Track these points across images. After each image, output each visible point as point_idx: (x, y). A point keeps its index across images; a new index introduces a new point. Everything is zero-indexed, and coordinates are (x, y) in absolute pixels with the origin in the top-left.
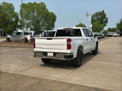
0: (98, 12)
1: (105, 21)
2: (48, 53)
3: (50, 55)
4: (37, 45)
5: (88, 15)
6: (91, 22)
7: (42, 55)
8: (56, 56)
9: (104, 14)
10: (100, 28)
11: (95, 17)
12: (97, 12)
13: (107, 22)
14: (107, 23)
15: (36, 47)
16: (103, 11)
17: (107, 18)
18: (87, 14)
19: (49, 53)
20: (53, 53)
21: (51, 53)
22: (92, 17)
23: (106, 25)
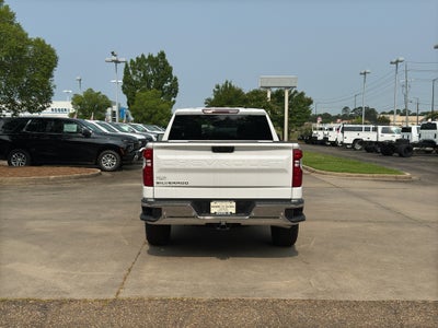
0: (146, 57)
1: (170, 88)
2: (212, 204)
3: (223, 209)
4: (162, 175)
5: (117, 62)
6: (123, 88)
7: (194, 213)
8: (253, 214)
9: (166, 63)
10: (162, 111)
11: (134, 73)
12: (143, 56)
13: (176, 92)
14: (175, 95)
15: (155, 181)
16: (162, 55)
17: (176, 79)
18: (114, 58)
19: (218, 204)
20: (234, 204)
21: (228, 204)
22: (126, 72)
23: (174, 102)
